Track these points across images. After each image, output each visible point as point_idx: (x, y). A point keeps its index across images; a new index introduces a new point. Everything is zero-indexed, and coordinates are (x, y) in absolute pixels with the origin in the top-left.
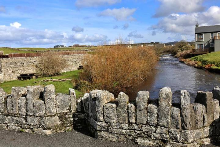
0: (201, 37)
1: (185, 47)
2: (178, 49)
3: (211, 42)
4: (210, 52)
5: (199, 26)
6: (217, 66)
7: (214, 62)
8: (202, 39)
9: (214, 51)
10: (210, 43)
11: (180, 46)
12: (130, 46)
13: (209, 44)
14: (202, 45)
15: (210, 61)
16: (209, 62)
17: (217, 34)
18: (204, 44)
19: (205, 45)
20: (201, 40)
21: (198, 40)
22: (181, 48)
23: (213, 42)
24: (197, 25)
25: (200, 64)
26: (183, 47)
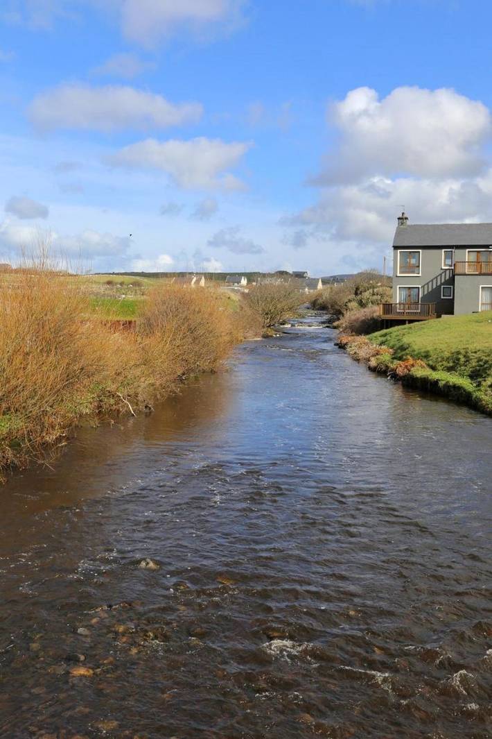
0: (413, 261)
1: (373, 295)
2: (350, 301)
3: (446, 282)
4: (439, 316)
5: (409, 222)
6: (433, 368)
7: (428, 352)
8: (416, 269)
9: (452, 313)
10: (442, 284)
11: (357, 289)
12: (198, 281)
13: (438, 288)
14: (417, 290)
15: (416, 347)
16: (414, 351)
17: (467, 255)
18: (423, 287)
19: (426, 293)
20: (413, 272)
21: (400, 273)
22: (359, 297)
23: (452, 281)
24: (402, 219)
25: (386, 357)
26: (366, 295)
